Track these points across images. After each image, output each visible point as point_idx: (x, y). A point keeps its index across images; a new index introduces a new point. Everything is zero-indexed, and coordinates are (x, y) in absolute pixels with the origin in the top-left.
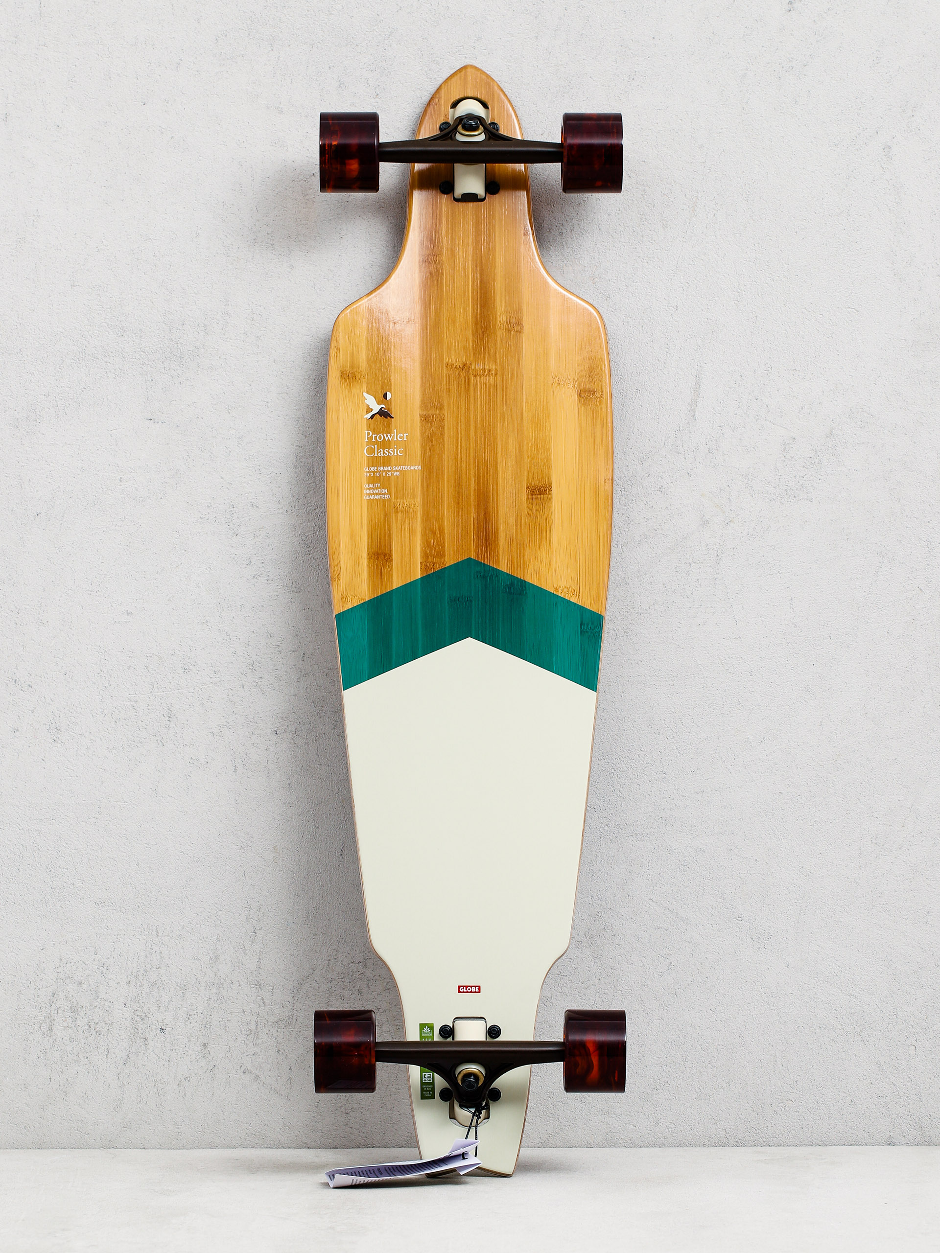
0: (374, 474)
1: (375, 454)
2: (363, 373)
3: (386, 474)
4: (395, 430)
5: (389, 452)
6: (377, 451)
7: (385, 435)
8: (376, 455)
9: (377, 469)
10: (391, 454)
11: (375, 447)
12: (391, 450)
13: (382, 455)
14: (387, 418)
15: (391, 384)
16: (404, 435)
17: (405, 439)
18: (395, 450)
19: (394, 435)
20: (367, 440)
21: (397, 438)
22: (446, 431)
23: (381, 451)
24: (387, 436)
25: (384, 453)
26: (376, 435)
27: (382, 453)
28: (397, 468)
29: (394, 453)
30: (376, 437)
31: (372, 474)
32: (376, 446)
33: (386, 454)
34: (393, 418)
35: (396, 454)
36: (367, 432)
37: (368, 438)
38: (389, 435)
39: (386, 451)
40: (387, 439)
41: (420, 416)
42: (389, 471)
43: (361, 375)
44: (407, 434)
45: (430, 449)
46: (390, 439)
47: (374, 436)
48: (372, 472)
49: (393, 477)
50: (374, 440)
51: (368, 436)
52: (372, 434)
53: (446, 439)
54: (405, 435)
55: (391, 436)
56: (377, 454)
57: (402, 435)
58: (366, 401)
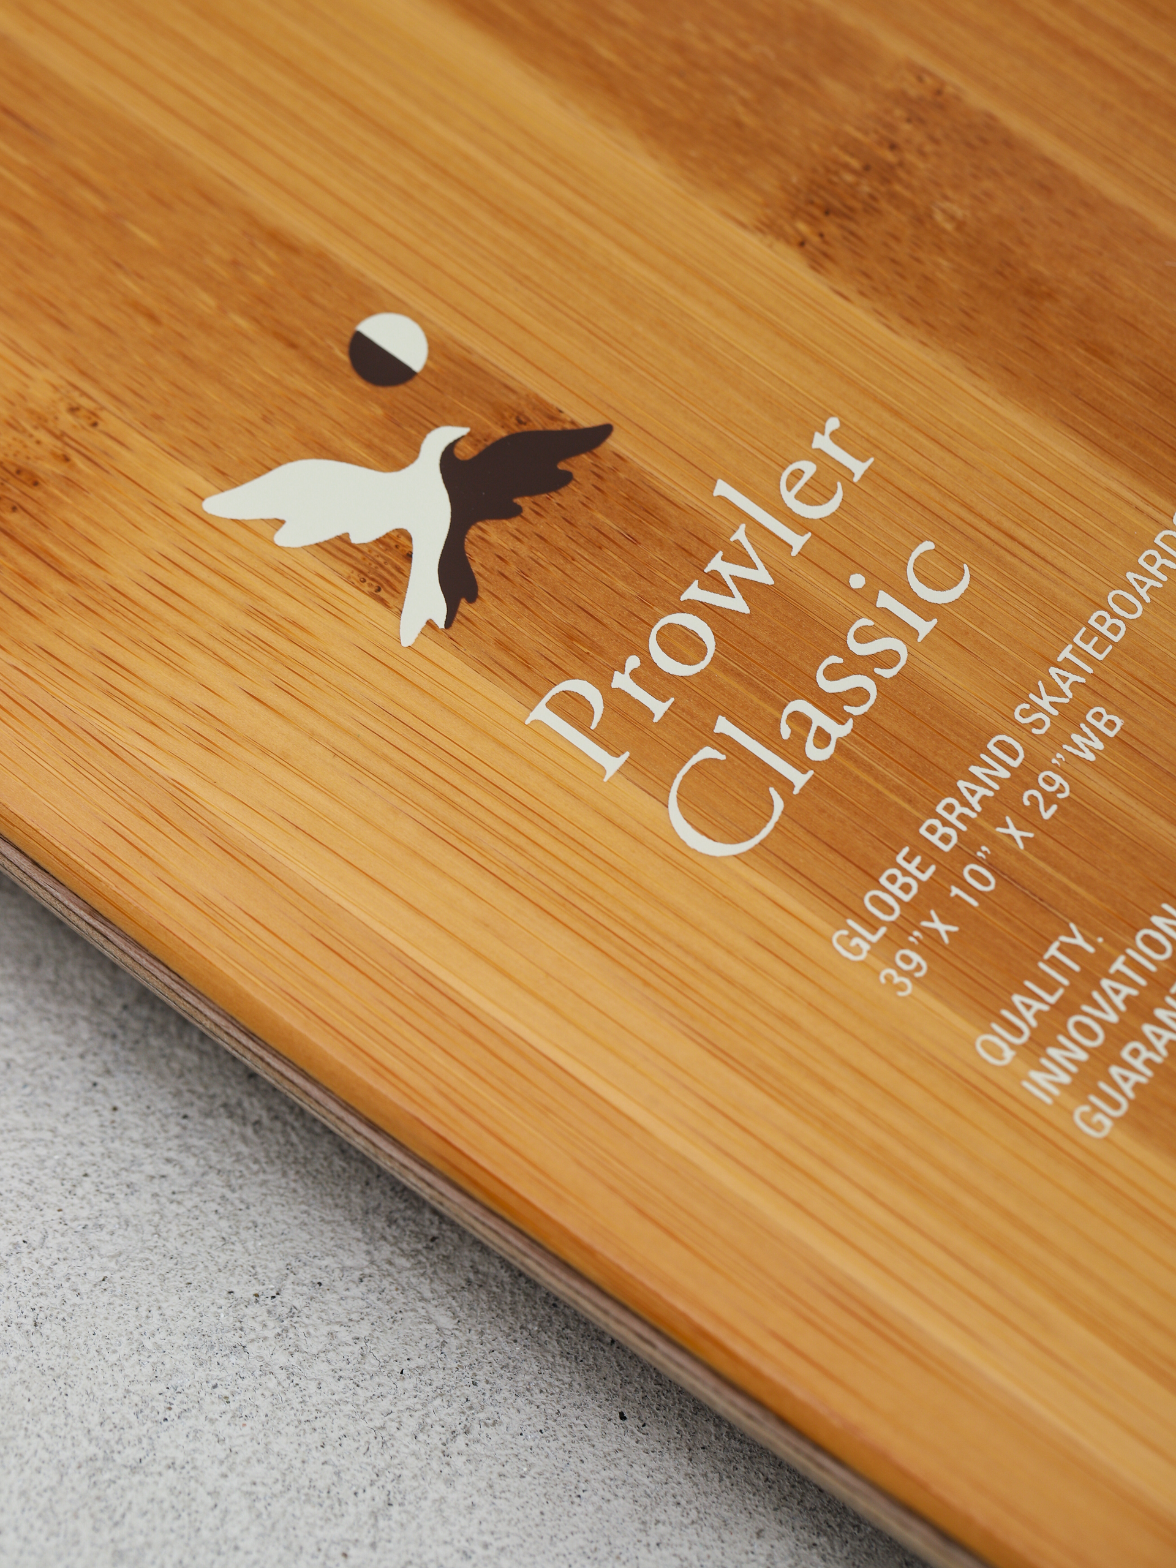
0: (951, 911)
1: (786, 786)
2: (41, 394)
3: (1027, 817)
4: (723, 489)
5: (854, 665)
6: (771, 740)
7: (694, 592)
8: (799, 780)
9: (928, 853)
10: (887, 659)
11: (724, 743)
12: (863, 636)
13: (838, 731)
14: (566, 478)
15: (321, 259)
16: (819, 457)
17: (859, 468)
18: (885, 600)
19: (755, 527)
20: (612, 764)
21: (799, 524)
22: (1048, 144)
23: (800, 721)
24: (715, 582)
25: (833, 706)
26: (633, 662)
27: (819, 719)
28: (1045, 702)
29: (907, 632)
30: (651, 675)
31: (938, 925)
32: (723, 726)
33: (860, 695)
34: (604, 432)
35: (924, 627)
36: (542, 713)
37: (596, 737)
38: (717, 564)
39: (833, 673)
40: (738, 604)
41: (768, 228)
42: (1023, 777)
43: (41, 421)
44: (833, 424)
45: (1098, 351)
46: (762, 576)
47: (622, 681)
48: (915, 911)
49: (1102, 787)
50: (659, 708)
51: (583, 727)
52: (603, 682)
53: (1113, 189)
54: (822, 442)
55: (737, 556)
56: (802, 763)
57: (809, 468)
58: (282, 538)
